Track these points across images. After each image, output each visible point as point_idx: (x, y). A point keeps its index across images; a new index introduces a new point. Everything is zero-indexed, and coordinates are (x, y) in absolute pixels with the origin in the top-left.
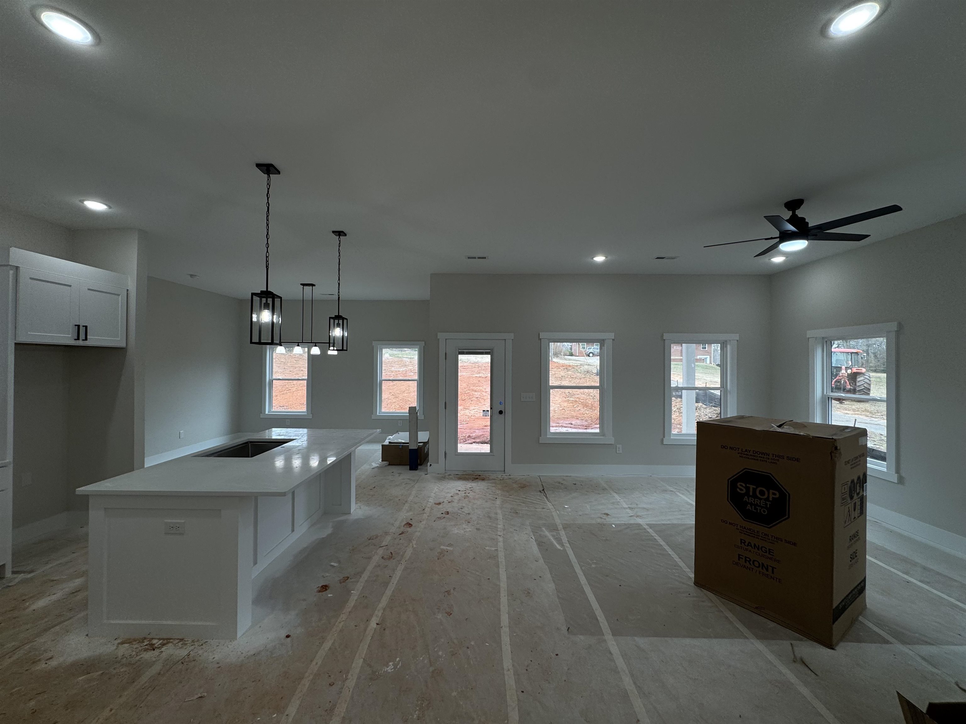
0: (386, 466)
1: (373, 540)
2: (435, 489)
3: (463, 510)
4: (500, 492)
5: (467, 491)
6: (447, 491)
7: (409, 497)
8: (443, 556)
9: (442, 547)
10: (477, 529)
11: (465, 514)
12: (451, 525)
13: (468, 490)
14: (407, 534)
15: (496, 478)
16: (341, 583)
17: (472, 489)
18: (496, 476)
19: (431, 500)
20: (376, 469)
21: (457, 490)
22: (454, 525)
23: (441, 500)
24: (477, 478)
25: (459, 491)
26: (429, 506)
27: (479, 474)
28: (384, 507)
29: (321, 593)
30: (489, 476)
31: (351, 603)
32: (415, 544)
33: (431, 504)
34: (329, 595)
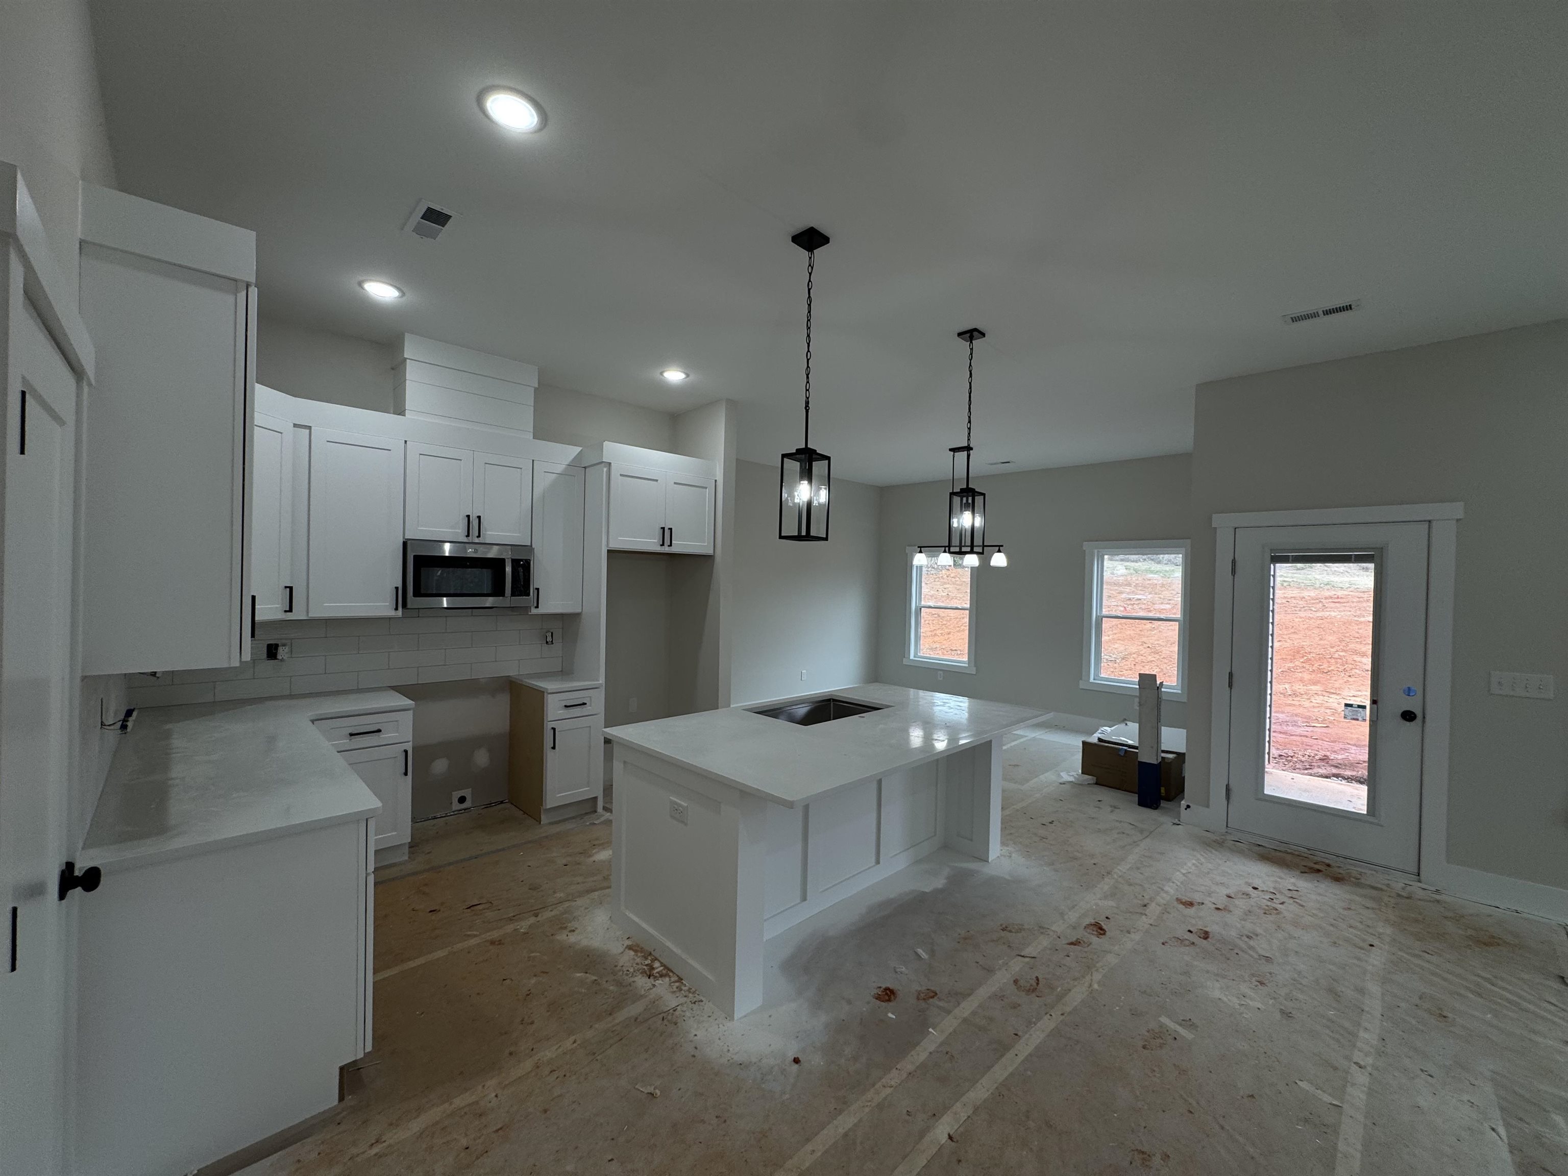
0: (1089, 784)
1: (1009, 934)
2: (1190, 864)
3: (1251, 943)
4: (1389, 930)
5: (1278, 896)
6: (1219, 879)
7: (1118, 864)
8: (1161, 1046)
9: (1164, 1020)
10: (1282, 1012)
11: (1256, 956)
12: (1208, 972)
13: (1281, 892)
14: (1086, 949)
15: (1384, 888)
16: (918, 999)
17: (1294, 894)
18: (1387, 882)
19: (1170, 888)
20: (1067, 787)
21: (1248, 884)
22: (1217, 975)
23: (1197, 897)
24: (1319, 871)
25: (1255, 888)
26: (1163, 902)
27: (1327, 861)
28: (1056, 870)
29: (878, 1002)
30: (1361, 874)
31: (920, 1055)
32: (1099, 983)
33: (1168, 898)
34: (890, 1015)
